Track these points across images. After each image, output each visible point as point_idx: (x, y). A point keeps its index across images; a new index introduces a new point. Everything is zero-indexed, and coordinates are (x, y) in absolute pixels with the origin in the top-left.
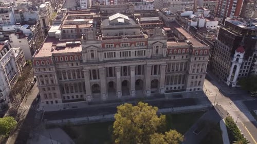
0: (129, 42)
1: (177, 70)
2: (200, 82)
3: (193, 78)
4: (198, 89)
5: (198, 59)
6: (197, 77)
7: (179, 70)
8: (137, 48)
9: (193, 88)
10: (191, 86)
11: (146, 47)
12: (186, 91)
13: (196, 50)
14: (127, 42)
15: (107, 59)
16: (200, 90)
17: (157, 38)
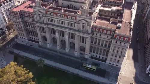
0: (63, 15)
1: (102, 45)
2: (118, 61)
3: (112, 55)
4: (117, 65)
5: (118, 43)
6: (116, 56)
7: (104, 46)
8: (69, 20)
9: (112, 63)
10: (111, 61)
11: (75, 21)
12: (106, 63)
13: (117, 35)
14: (62, 14)
15: (49, 22)
16: (118, 66)
17: (83, 17)
